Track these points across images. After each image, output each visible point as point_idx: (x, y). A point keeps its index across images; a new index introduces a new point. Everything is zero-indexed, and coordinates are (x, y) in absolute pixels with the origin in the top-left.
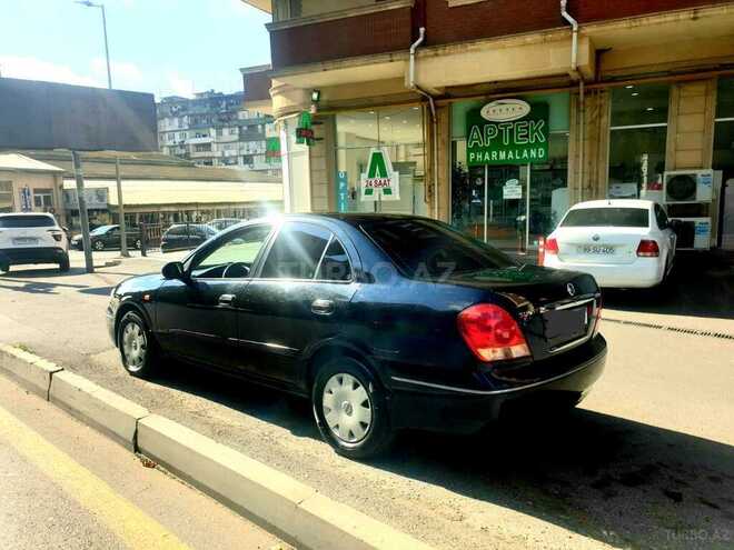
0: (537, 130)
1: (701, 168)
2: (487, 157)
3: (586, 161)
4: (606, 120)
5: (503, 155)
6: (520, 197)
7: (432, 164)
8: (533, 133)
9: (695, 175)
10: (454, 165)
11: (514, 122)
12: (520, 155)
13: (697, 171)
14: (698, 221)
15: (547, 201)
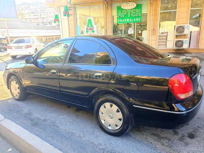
0: (138, 12)
1: (186, 24)
2: (123, 21)
3: (153, 22)
4: (159, 9)
5: (128, 20)
6: (133, 33)
7: (107, 23)
8: (137, 13)
9: (184, 26)
10: (113, 23)
11: (131, 9)
12: (133, 20)
13: (184, 25)
14: (184, 40)
15: (141, 34)
